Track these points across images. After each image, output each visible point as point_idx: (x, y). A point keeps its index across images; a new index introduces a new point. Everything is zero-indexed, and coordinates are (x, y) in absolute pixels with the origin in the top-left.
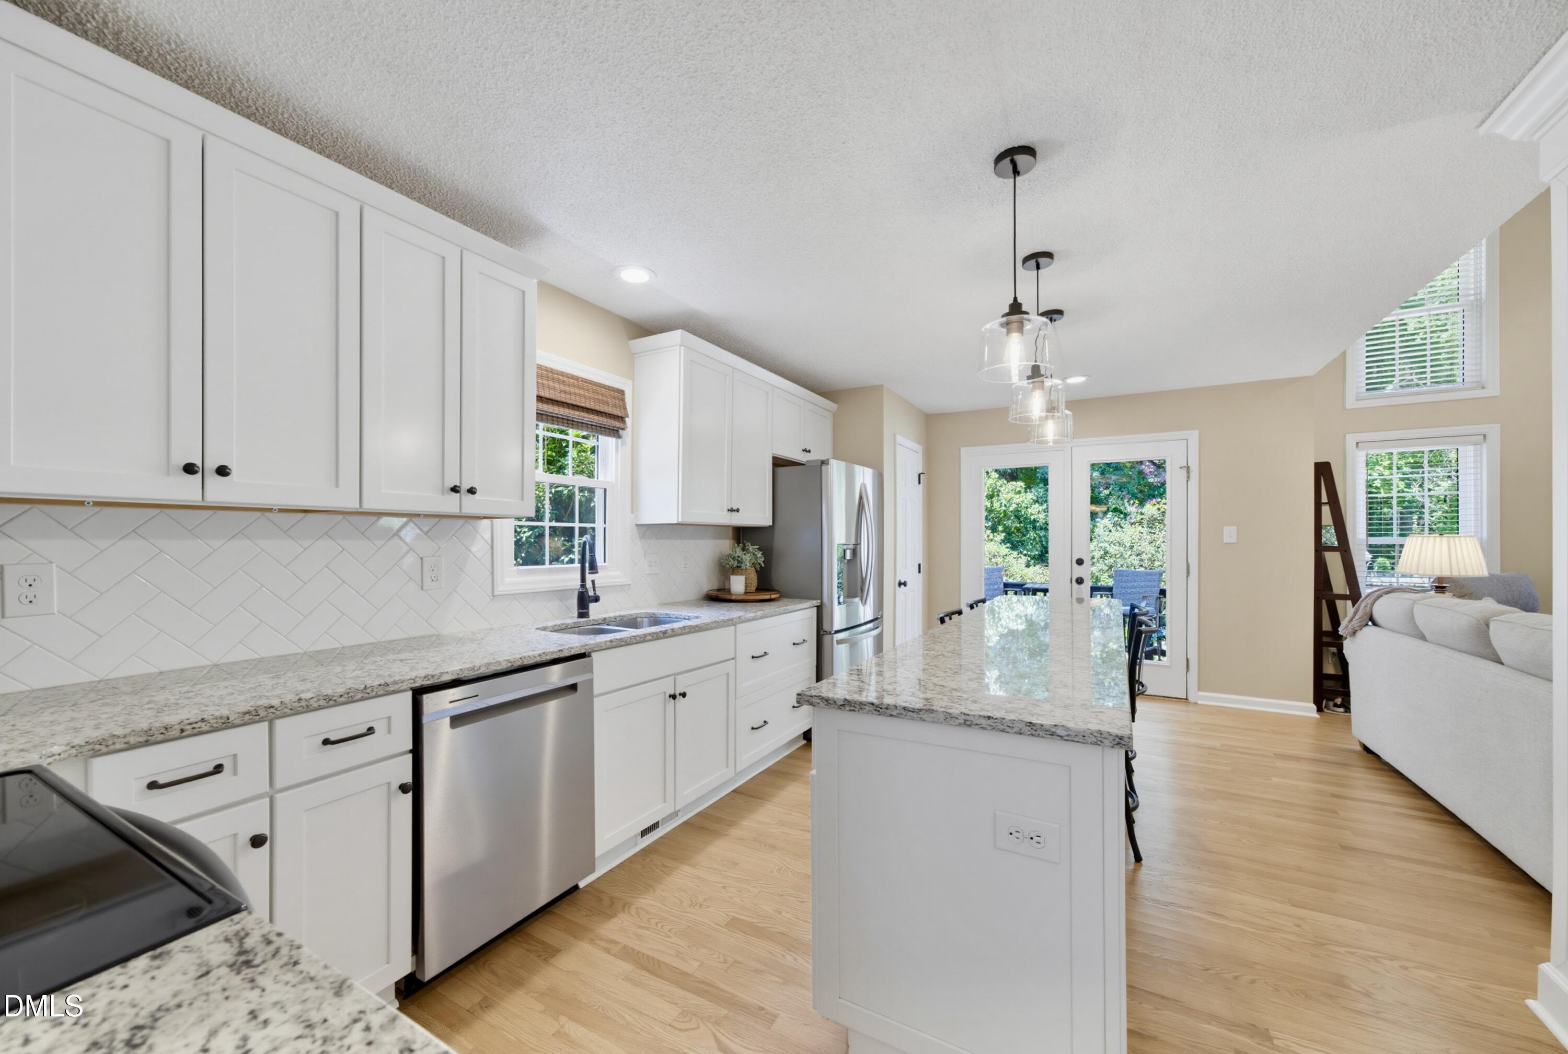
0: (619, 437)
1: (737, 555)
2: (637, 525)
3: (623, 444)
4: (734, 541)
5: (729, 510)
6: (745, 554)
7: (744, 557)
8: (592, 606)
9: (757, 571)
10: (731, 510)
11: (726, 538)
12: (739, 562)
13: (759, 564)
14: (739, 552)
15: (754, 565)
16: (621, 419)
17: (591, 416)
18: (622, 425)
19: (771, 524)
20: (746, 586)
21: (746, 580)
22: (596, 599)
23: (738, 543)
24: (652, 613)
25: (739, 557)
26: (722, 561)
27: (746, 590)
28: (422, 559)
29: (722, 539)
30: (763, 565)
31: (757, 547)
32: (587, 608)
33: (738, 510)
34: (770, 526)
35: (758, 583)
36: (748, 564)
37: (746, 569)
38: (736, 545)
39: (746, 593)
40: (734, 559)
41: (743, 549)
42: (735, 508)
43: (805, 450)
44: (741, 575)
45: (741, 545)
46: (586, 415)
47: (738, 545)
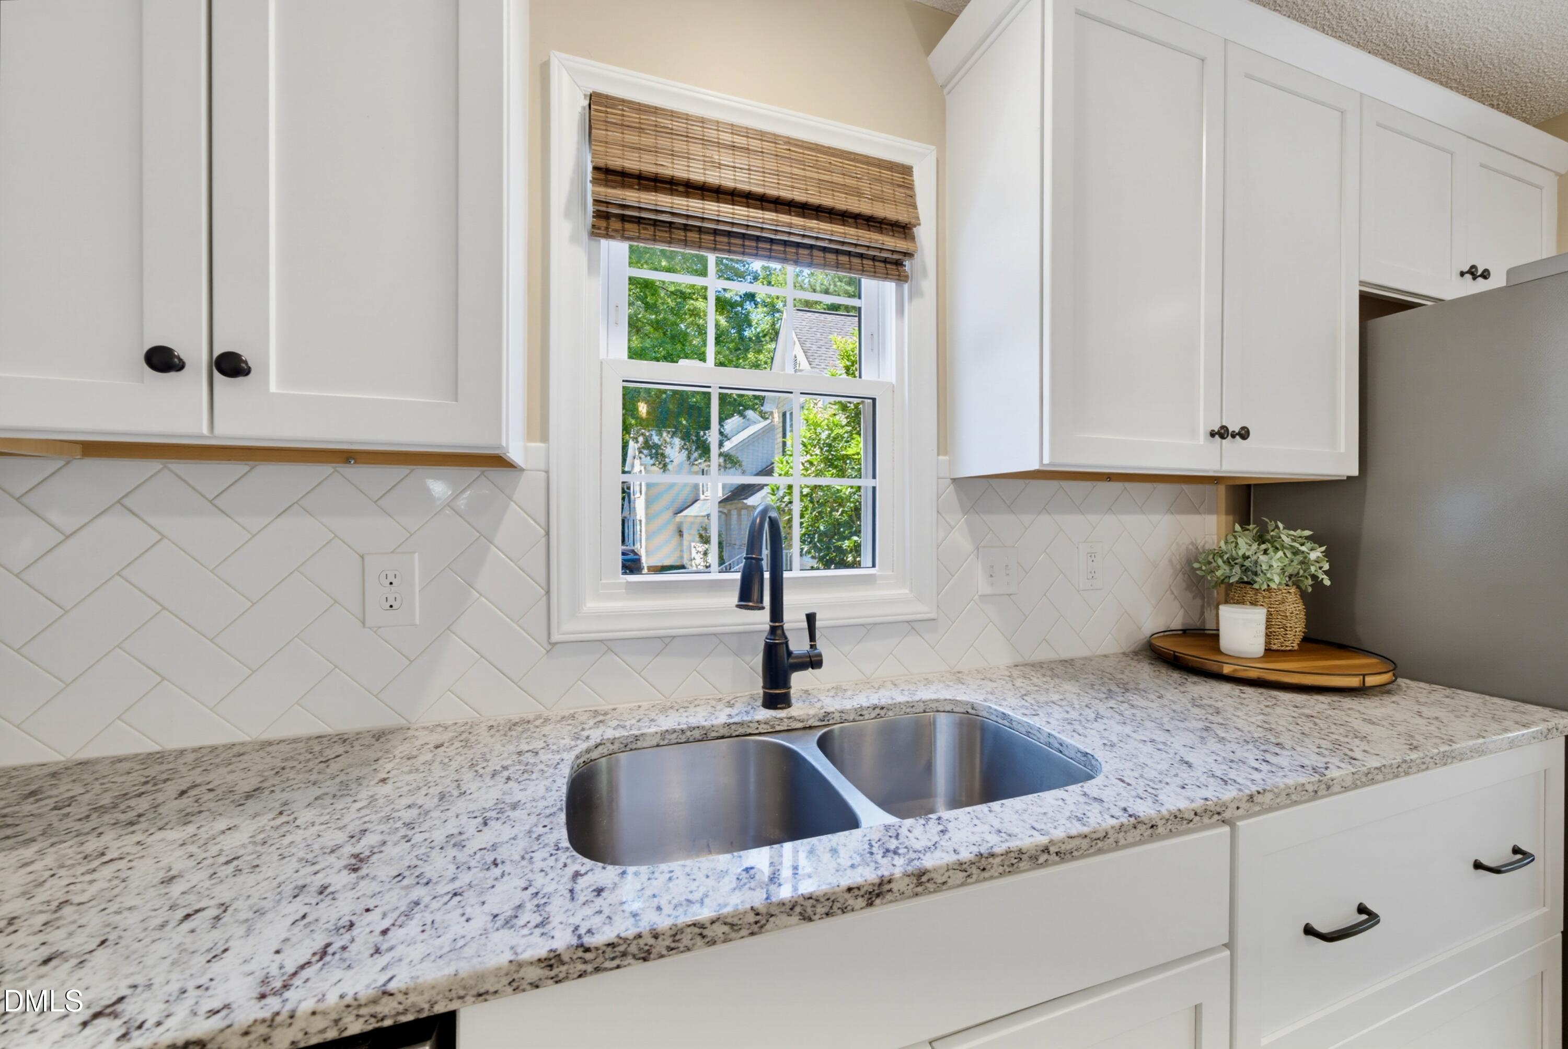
0: (902, 278)
1: (1241, 553)
2: (954, 480)
3: (915, 293)
4: (1231, 518)
5: (1213, 434)
6: (1265, 552)
7: (1263, 558)
8: (799, 681)
9: (1303, 595)
10: (1222, 433)
11: (1210, 511)
12: (1246, 570)
13: (1314, 577)
14: (1245, 545)
15: (1294, 580)
16: (903, 229)
17: (813, 223)
18: (900, 244)
19: (1355, 472)
20: (1268, 636)
21: (1269, 614)
22: (813, 662)
23: (1244, 521)
24: (967, 703)
25: (1245, 557)
26: (1196, 565)
27: (1268, 643)
28: (362, 557)
29: (1196, 511)
30: (1327, 582)
31: (1307, 533)
32: (786, 684)
33: (1244, 434)
34: (1350, 478)
35: (1307, 626)
36: (1277, 579)
37: (1269, 589)
38: (1238, 527)
39: (1268, 651)
40: (1230, 562)
41: (1261, 539)
42: (1234, 427)
43: (1472, 272)
44: (1254, 603)
45: (1251, 527)
46: (797, 220)
47: (1244, 530)
